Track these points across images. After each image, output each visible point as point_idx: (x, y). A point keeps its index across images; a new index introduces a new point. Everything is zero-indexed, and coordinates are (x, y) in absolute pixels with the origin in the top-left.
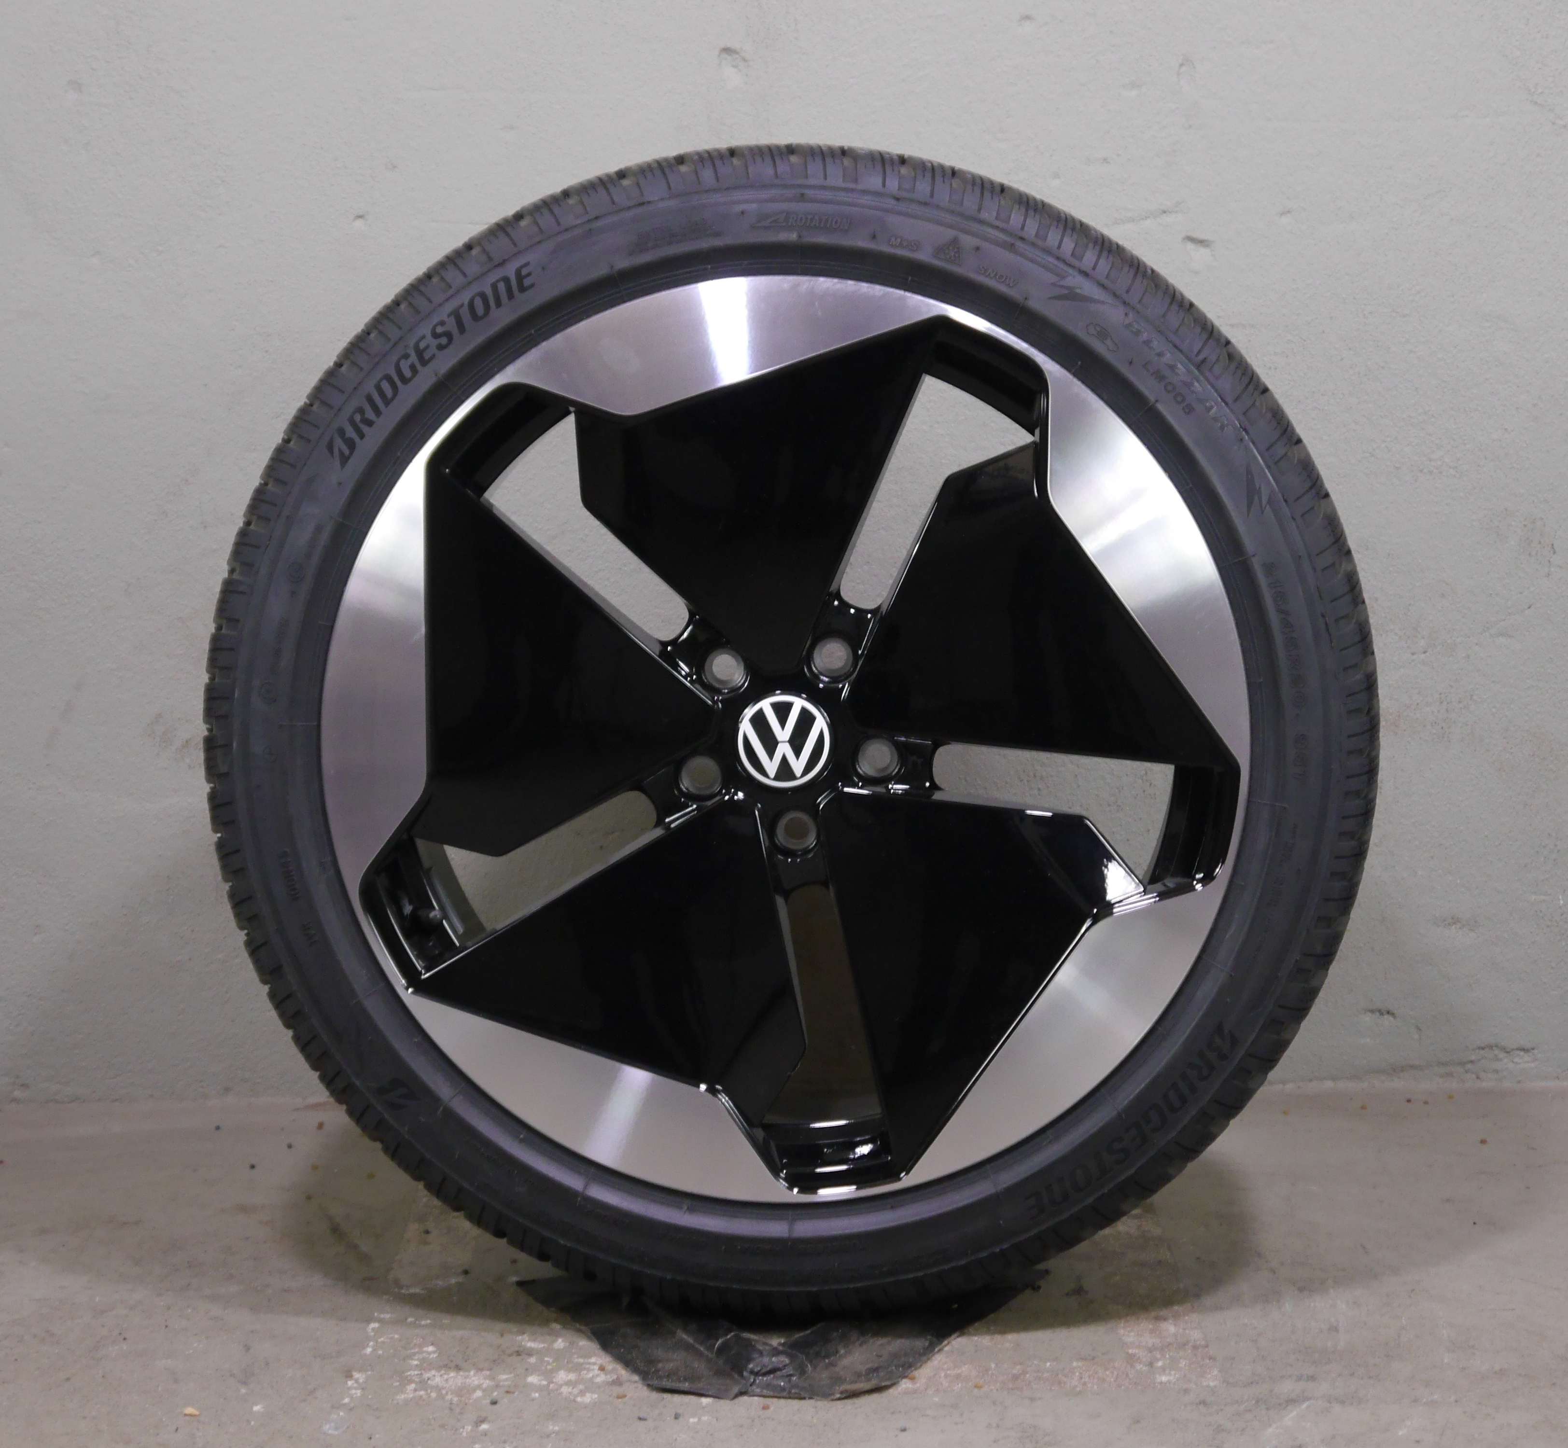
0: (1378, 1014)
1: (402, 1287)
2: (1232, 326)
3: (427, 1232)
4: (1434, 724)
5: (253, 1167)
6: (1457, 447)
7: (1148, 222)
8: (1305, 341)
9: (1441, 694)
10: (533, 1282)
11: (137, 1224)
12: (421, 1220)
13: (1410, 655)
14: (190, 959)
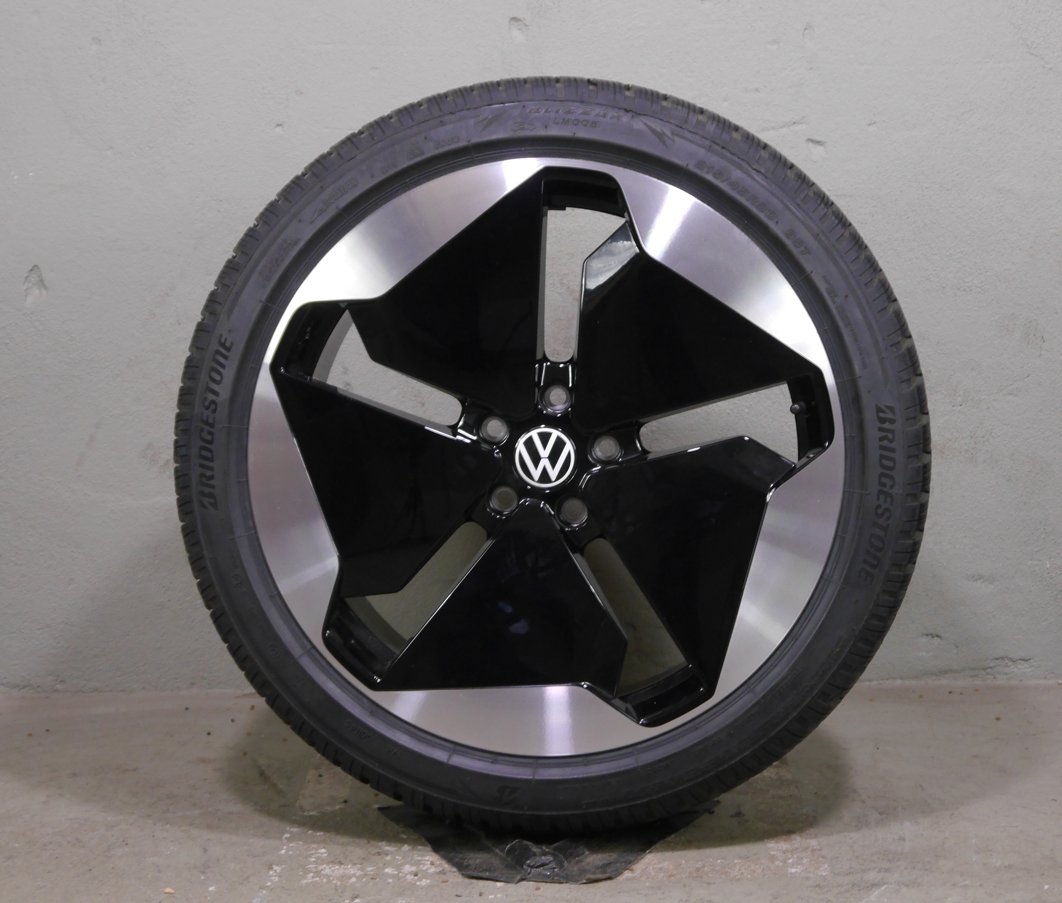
0: (930, 636)
1: (304, 812)
2: (838, 196)
3: (321, 776)
4: (966, 451)
5: (209, 734)
6: (981, 274)
7: (784, 129)
8: (884, 206)
9: (971, 432)
10: (388, 808)
11: (134, 770)
12: (316, 768)
13: (951, 407)
14: (169, 600)
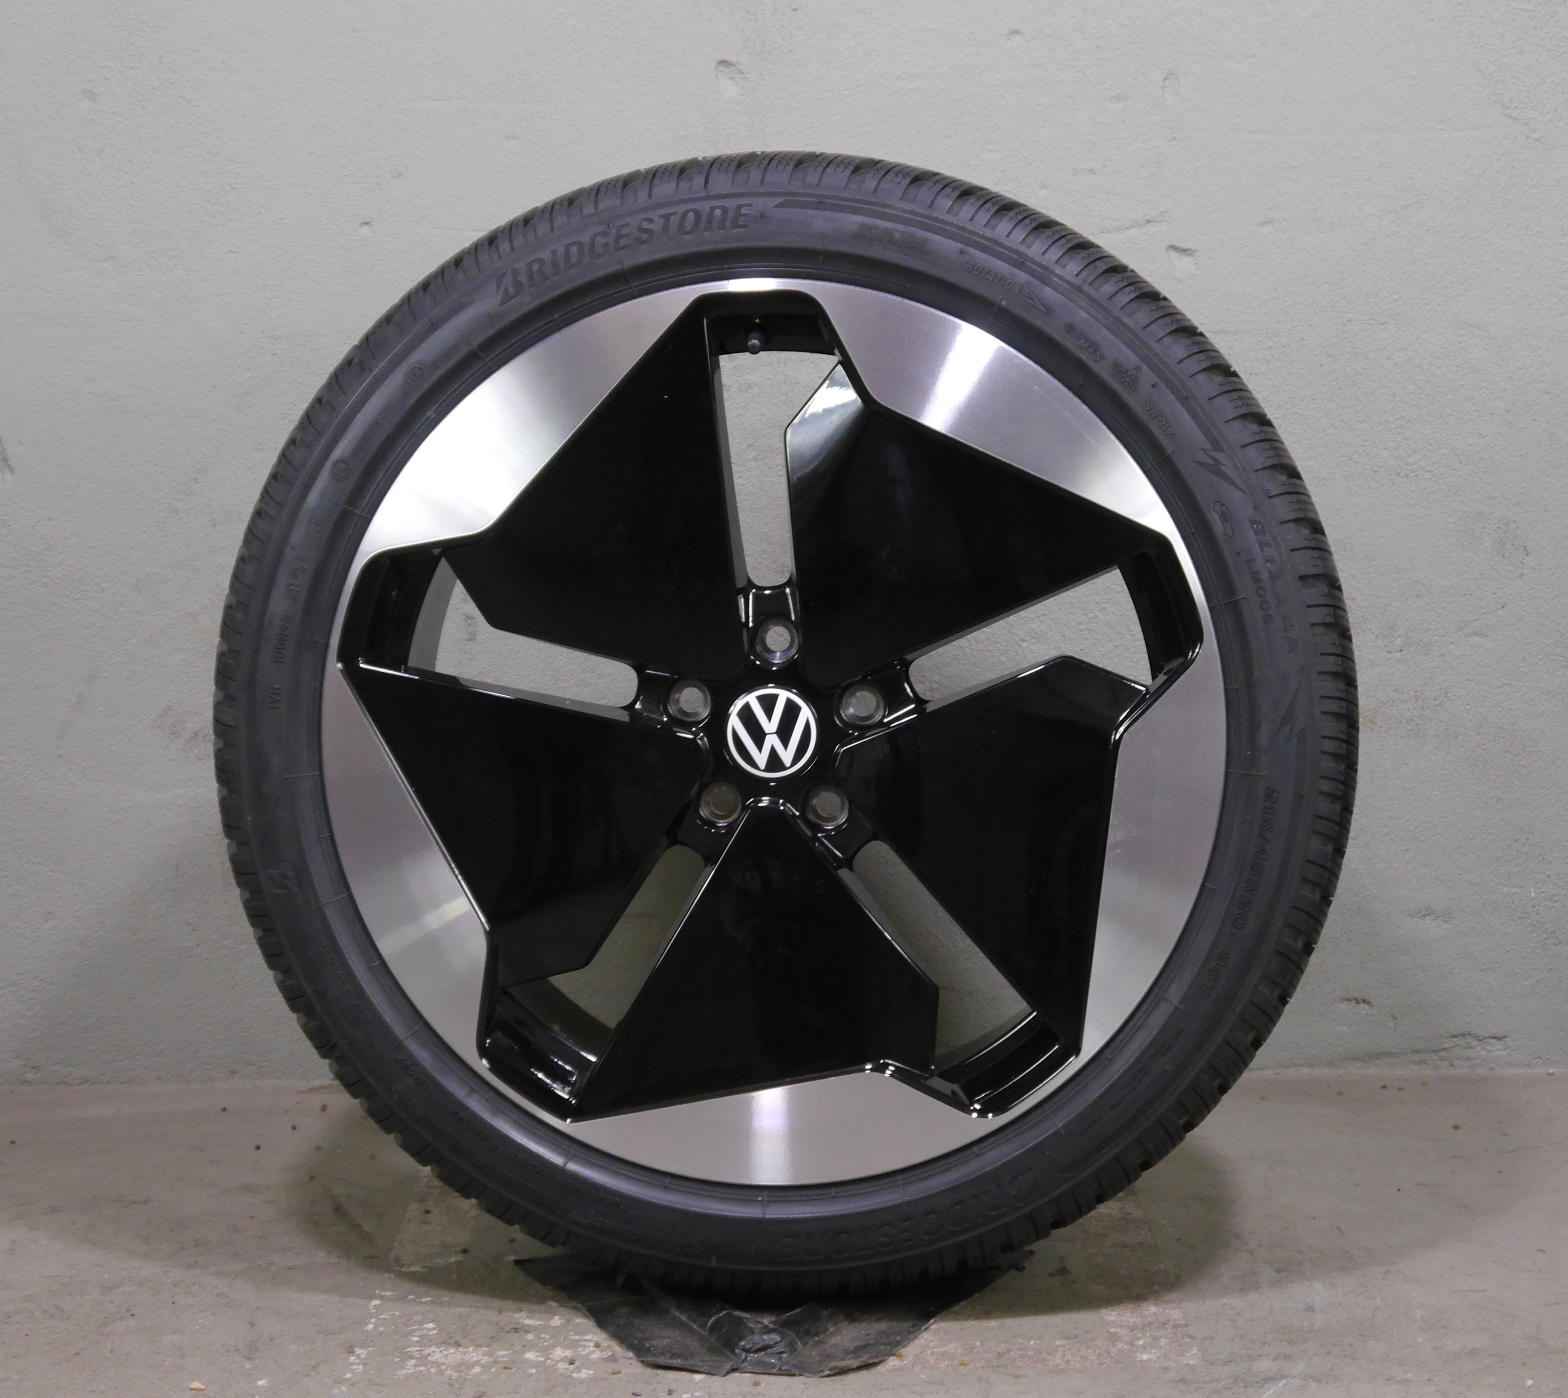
0: (1354, 1002)
1: (403, 1266)
2: (1214, 333)
3: (427, 1212)
4: (1409, 721)
5: (258, 1148)
6: (1432, 451)
7: (1133, 231)
9: (1416, 691)
10: (531, 1259)
11: (144, 1202)
12: (422, 1200)
13: (1387, 653)
14: (198, 945)
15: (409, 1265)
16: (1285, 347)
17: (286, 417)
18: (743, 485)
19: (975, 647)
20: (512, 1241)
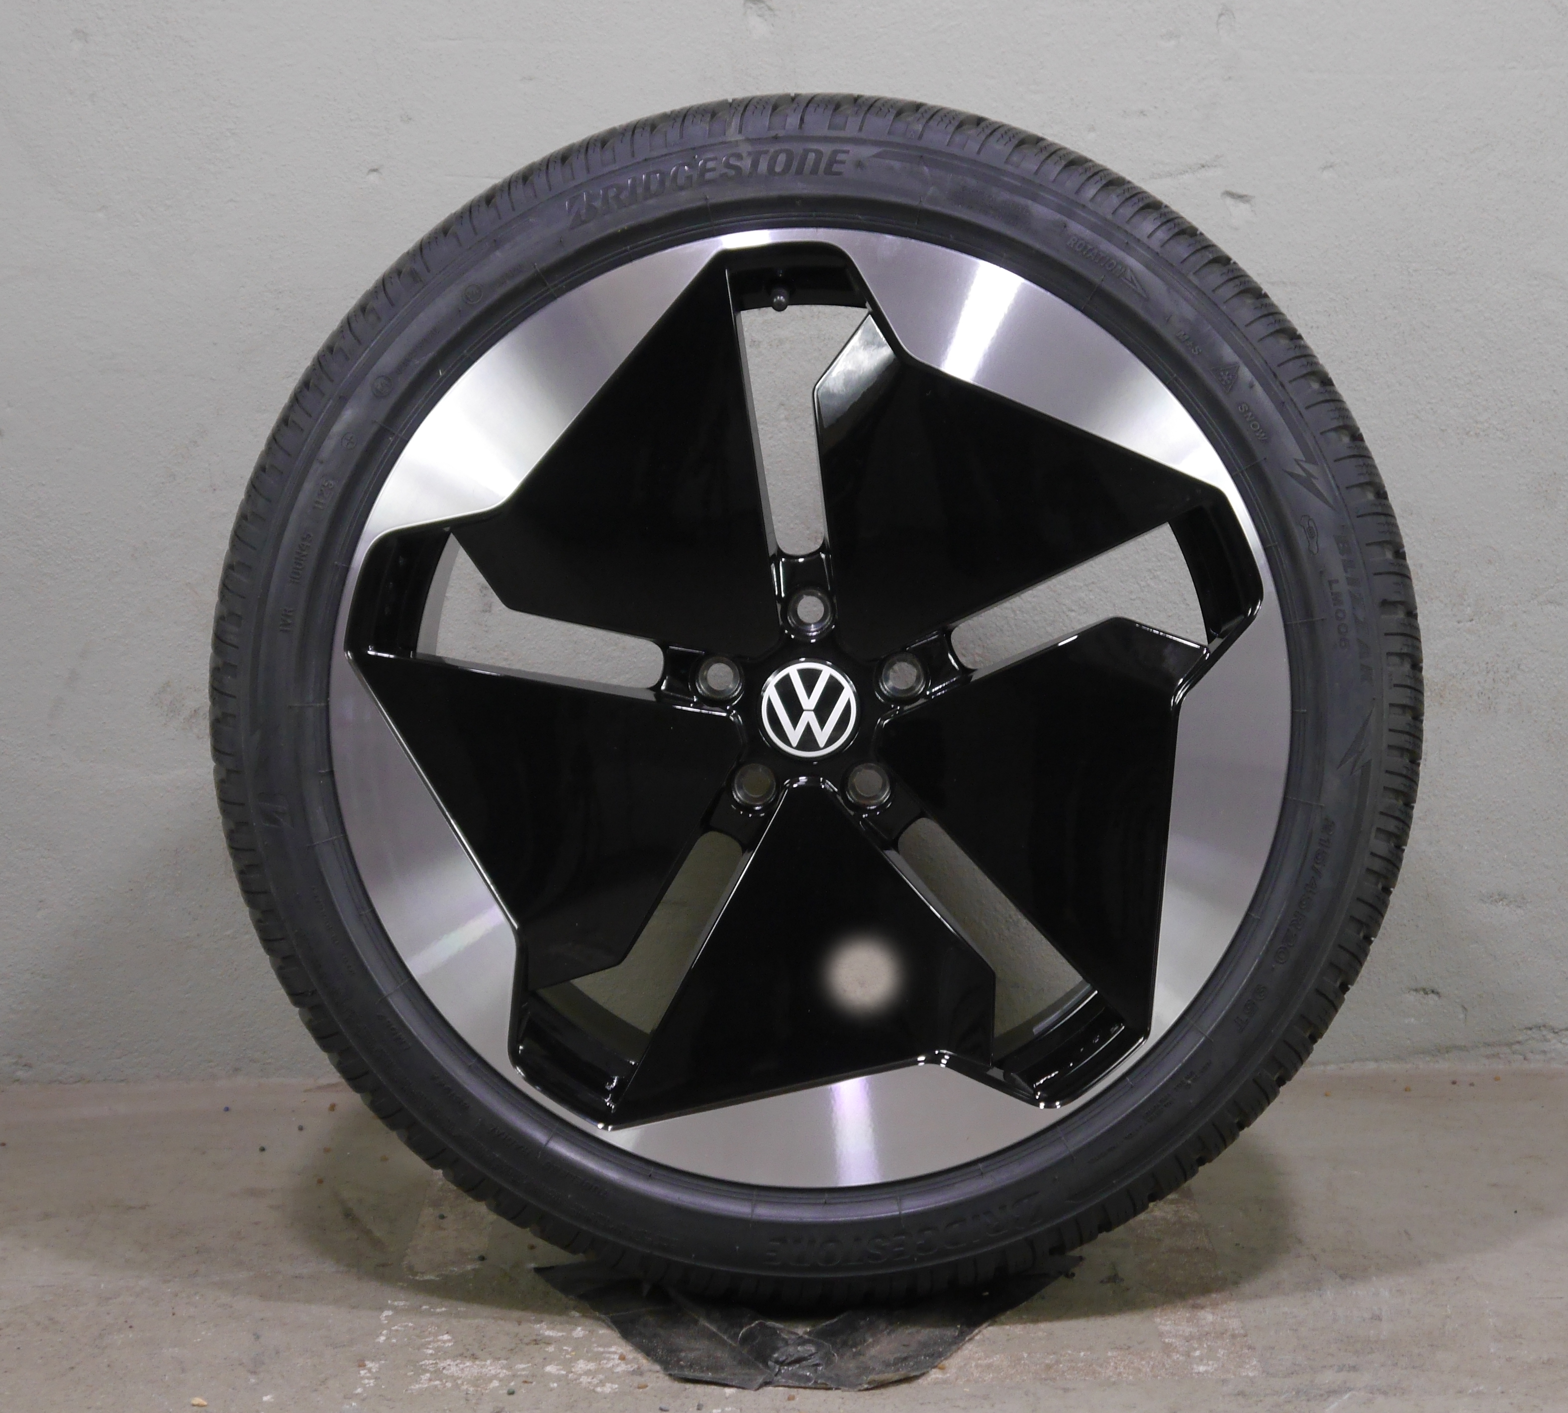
0: (1422, 993)
1: (416, 1274)
2: (1273, 284)
3: (442, 1217)
4: (1480, 695)
5: (263, 1149)
6: (1504, 409)
7: (1186, 176)
9: (1487, 663)
10: (551, 1268)
11: (143, 1208)
12: (436, 1204)
13: (1456, 623)
14: (198, 935)
15: (423, 1273)
16: (1348, 299)
17: (290, 376)
18: (775, 446)
19: (1021, 618)
20: (532, 1247)
